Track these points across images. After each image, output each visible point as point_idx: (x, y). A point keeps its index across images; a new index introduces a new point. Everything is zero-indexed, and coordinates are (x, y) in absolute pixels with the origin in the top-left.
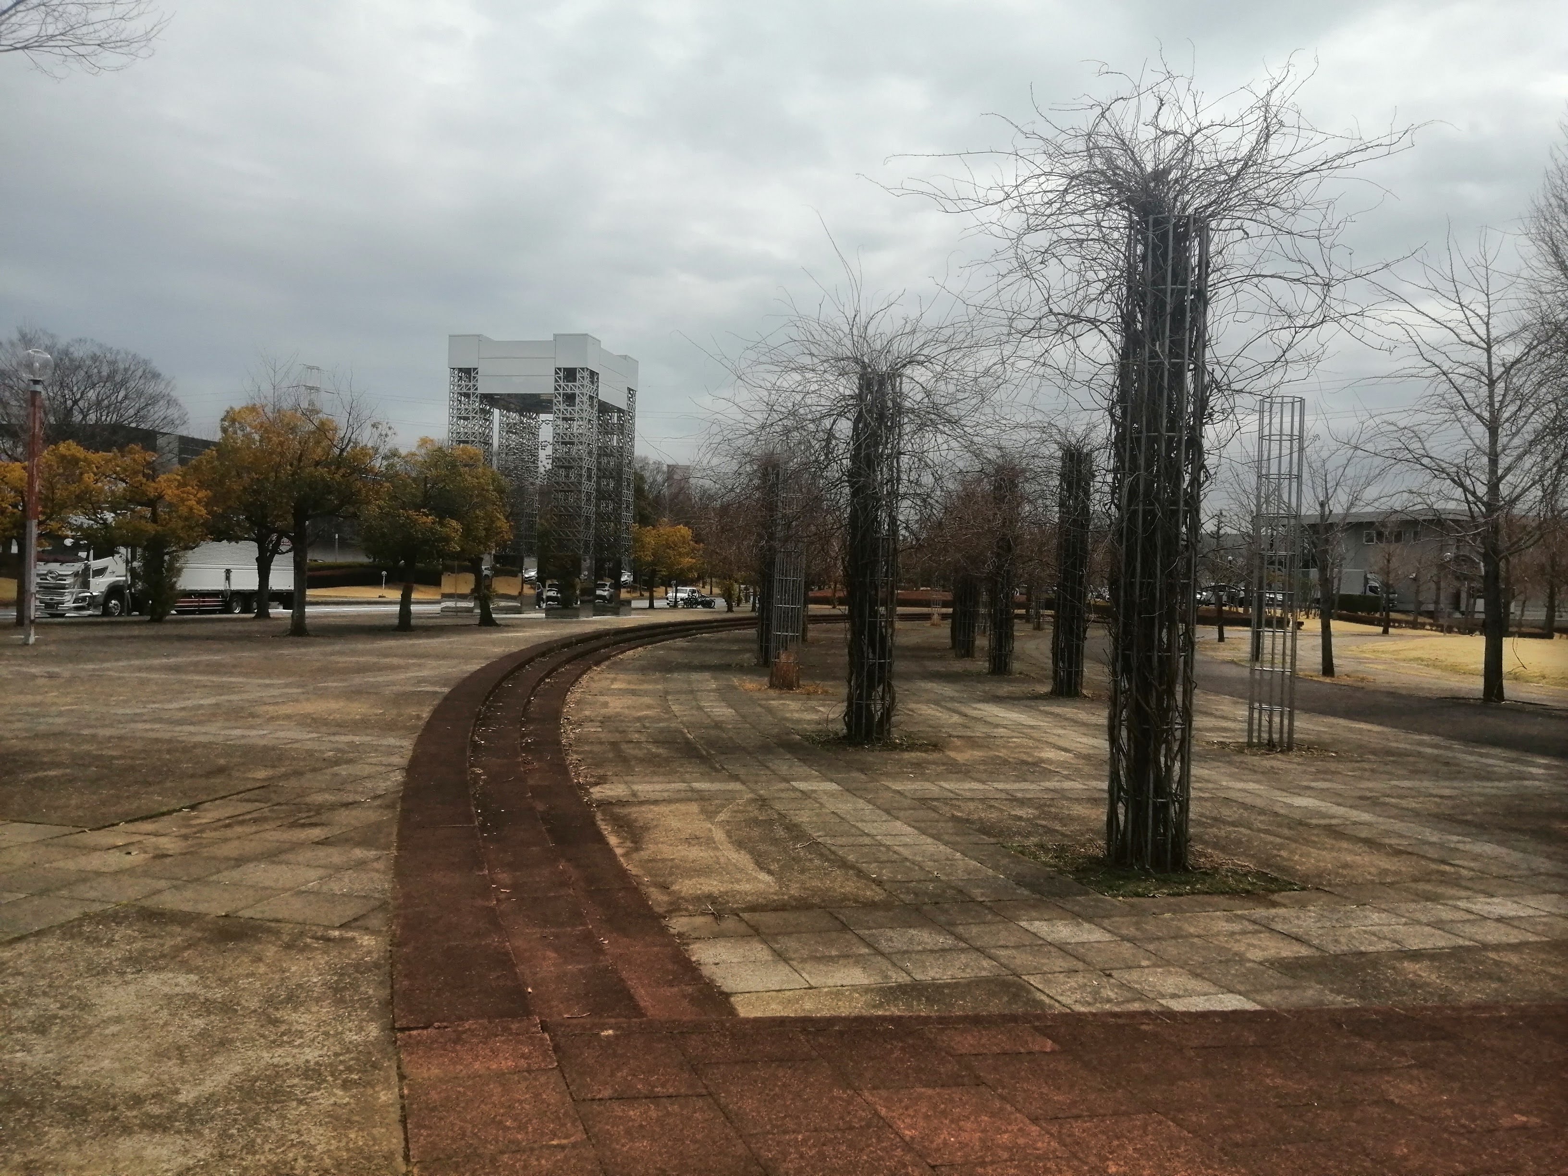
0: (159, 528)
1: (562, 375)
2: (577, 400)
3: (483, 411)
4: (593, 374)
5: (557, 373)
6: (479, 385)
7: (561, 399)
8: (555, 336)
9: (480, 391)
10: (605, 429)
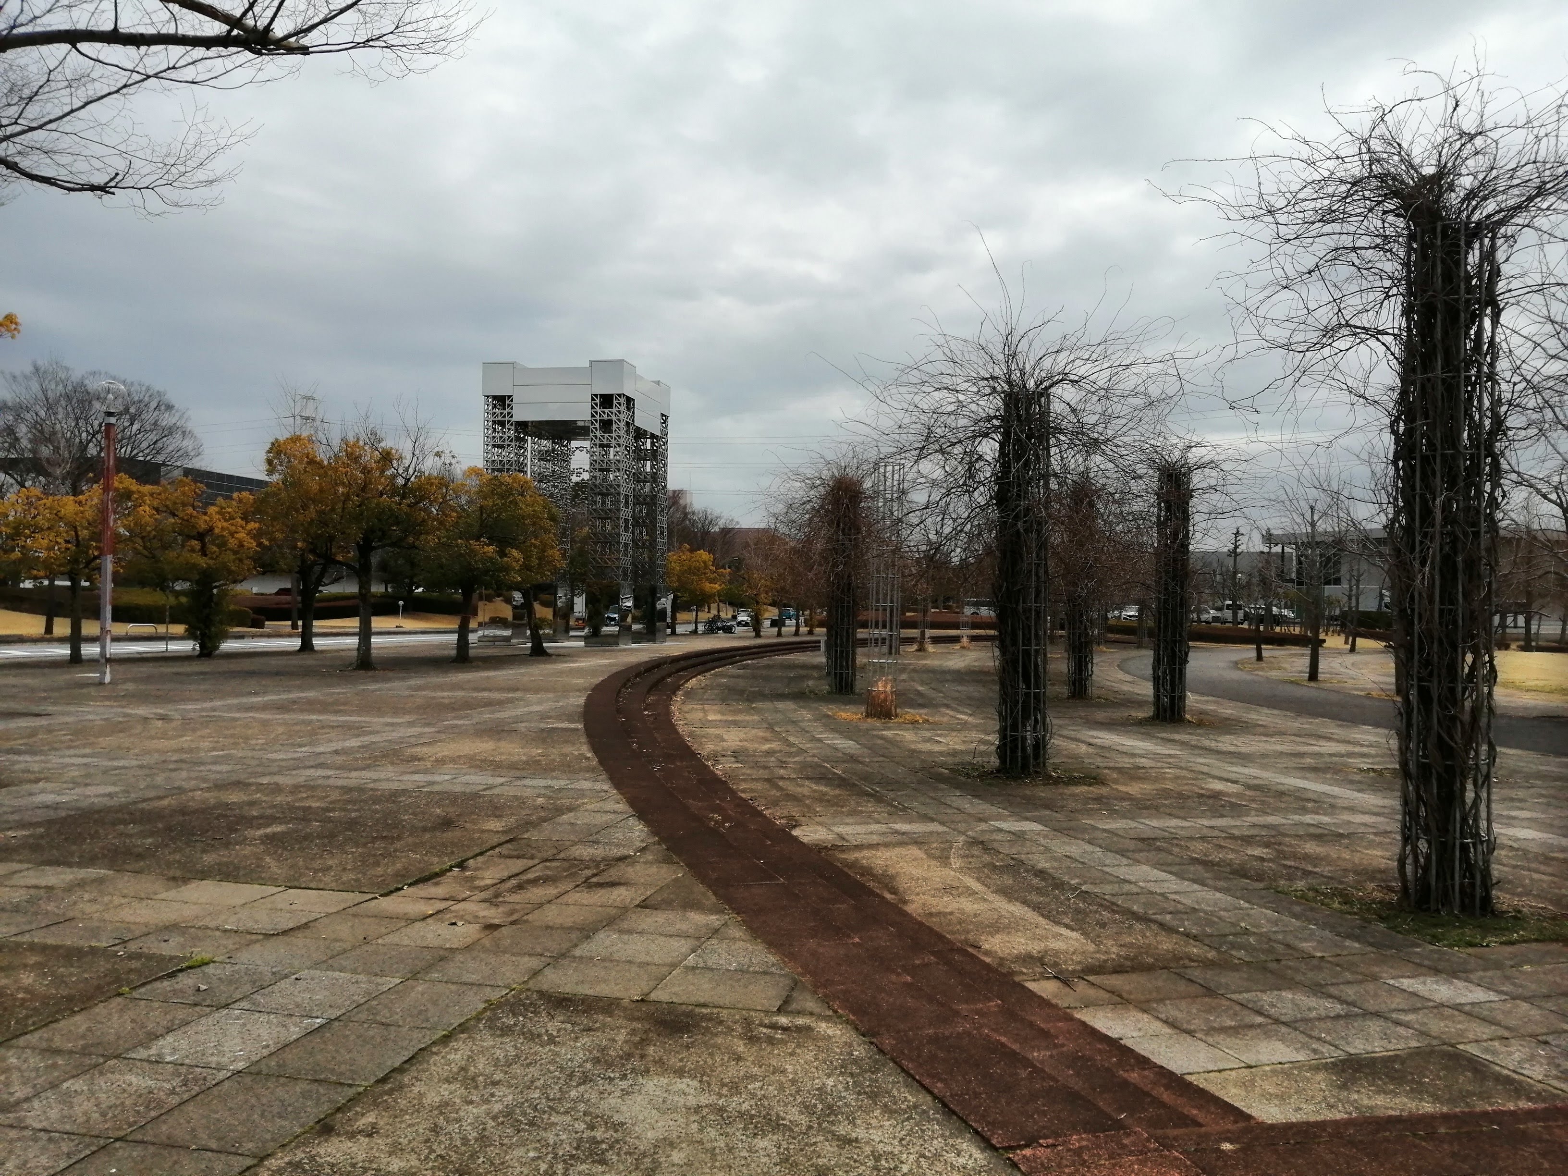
0: (211, 562)
1: (598, 401)
2: (614, 426)
3: (518, 439)
4: (629, 400)
5: (593, 399)
6: (514, 412)
7: (597, 425)
8: (591, 362)
9: (515, 419)
10: (640, 455)
